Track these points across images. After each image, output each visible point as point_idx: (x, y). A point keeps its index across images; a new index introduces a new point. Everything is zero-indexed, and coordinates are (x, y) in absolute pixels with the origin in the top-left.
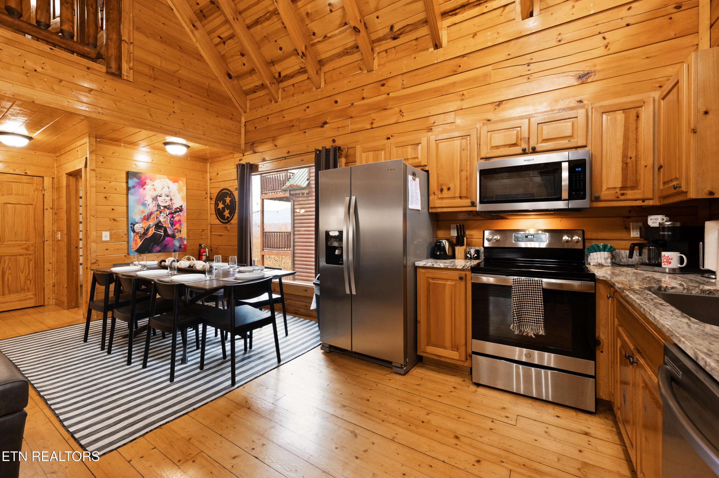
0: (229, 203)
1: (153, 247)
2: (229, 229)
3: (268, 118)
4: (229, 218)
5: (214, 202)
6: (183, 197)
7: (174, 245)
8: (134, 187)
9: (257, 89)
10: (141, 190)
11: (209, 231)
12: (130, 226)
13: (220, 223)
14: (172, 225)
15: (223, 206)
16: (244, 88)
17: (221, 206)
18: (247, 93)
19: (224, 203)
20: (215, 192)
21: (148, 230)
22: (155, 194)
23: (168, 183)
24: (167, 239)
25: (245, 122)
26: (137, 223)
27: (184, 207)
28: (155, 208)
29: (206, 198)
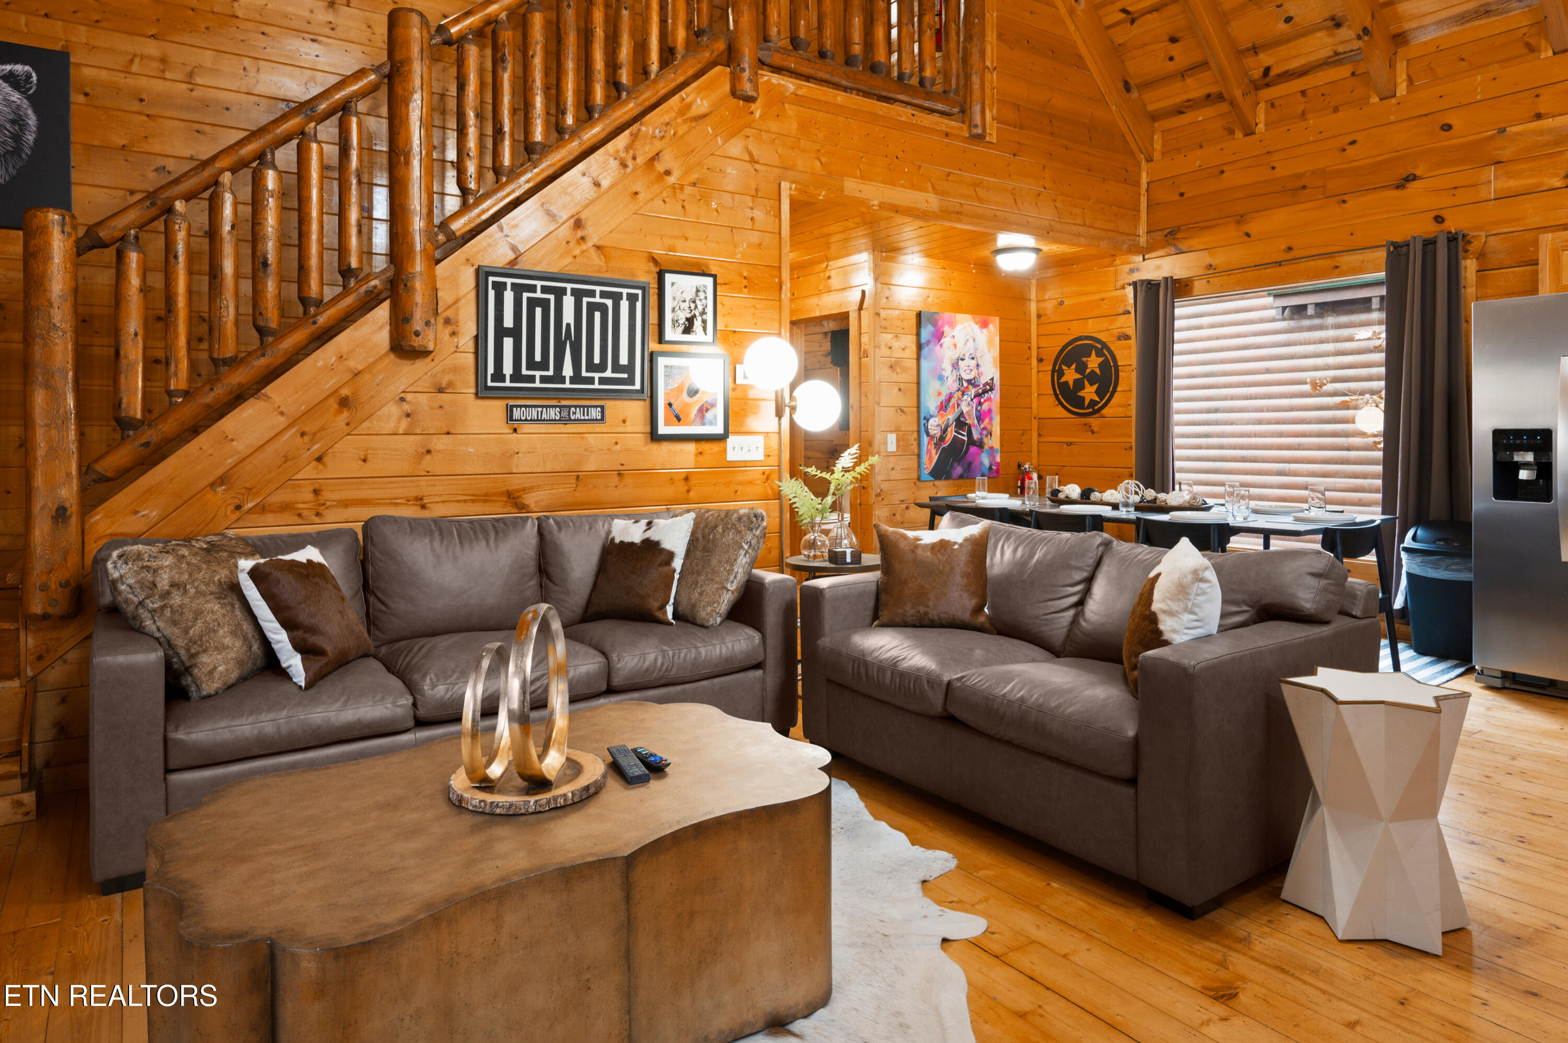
0: (1097, 371)
1: (952, 466)
2: (1095, 429)
3: (1222, 172)
4: (1098, 403)
5: (1050, 368)
6: (994, 359)
7: (981, 463)
8: (928, 343)
9: (1187, 107)
10: (938, 347)
11: (1035, 435)
12: (923, 422)
13: (1070, 415)
14: (978, 421)
15: (1078, 376)
16: (1150, 108)
17: (1070, 375)
18: (1154, 117)
19: (1081, 368)
20: (1054, 346)
21: (944, 431)
22: (955, 355)
23: (973, 331)
24: (973, 449)
25: (1148, 183)
26: (932, 416)
27: (997, 382)
28: (956, 386)
29: (1028, 359)
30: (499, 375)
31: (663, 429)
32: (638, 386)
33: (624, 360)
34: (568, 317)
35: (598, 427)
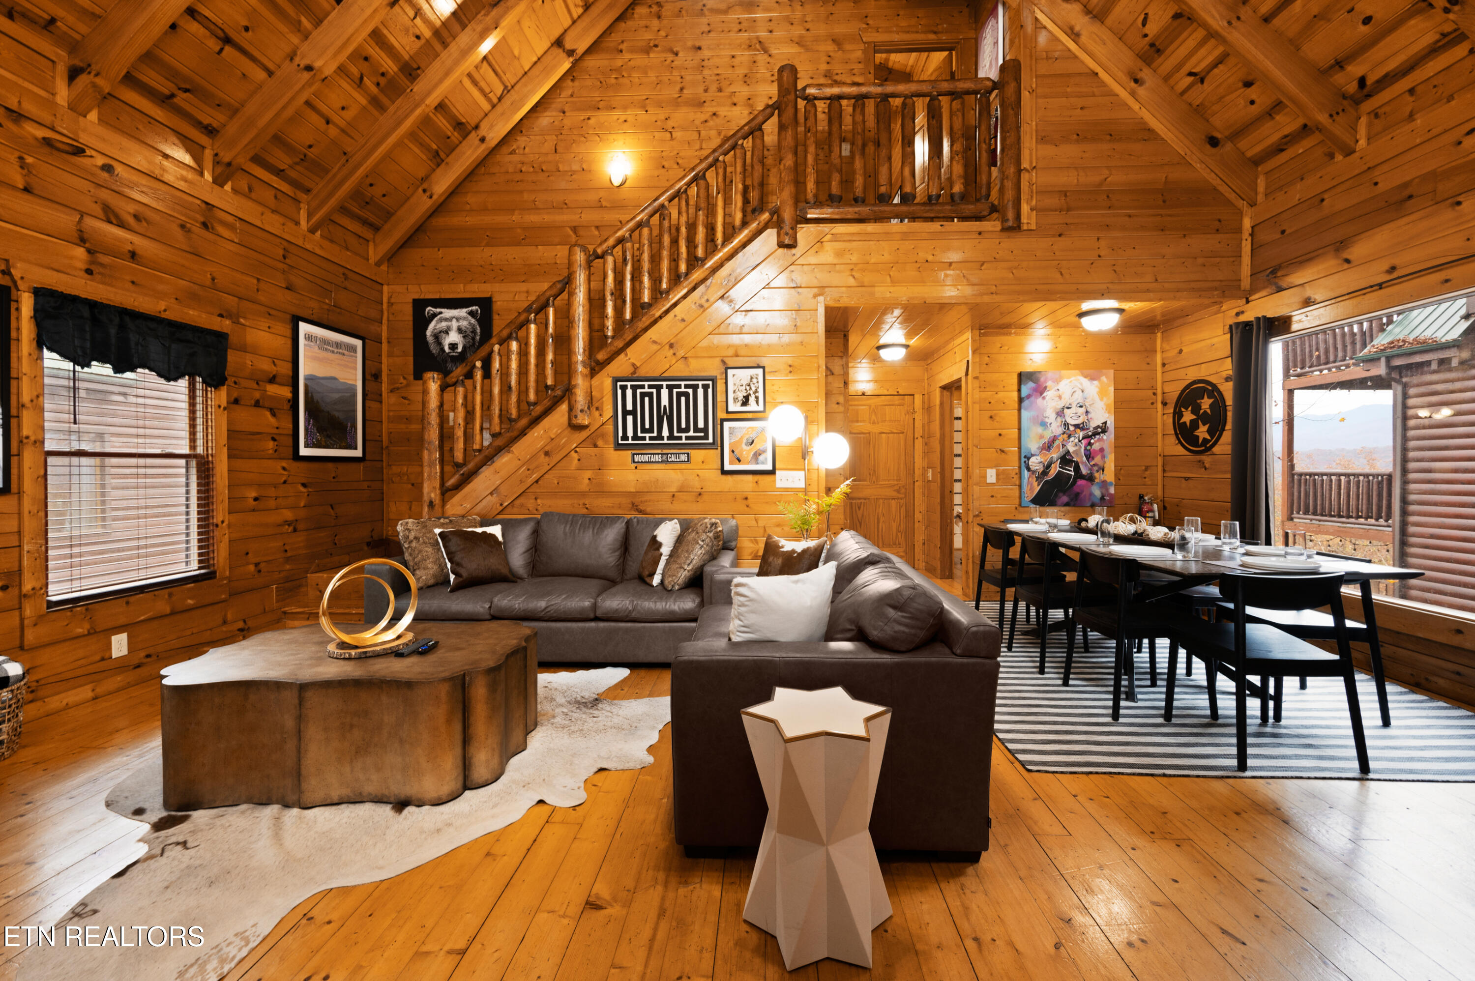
0: (1209, 411)
1: (1056, 495)
2: (1207, 466)
3: (1323, 200)
4: (1209, 441)
5: (1172, 411)
6: (1107, 406)
7: (1091, 494)
8: (1029, 397)
9: (1286, 144)
10: (1040, 400)
11: (1160, 468)
12: (1023, 460)
13: (1188, 453)
14: (1088, 459)
15: (1194, 417)
16: (1249, 154)
17: (1188, 417)
18: (1257, 161)
19: (1196, 410)
20: (1174, 390)
21: (1048, 466)
22: (1060, 405)
23: (1081, 384)
24: (1081, 482)
25: (1252, 227)
26: (1033, 455)
27: (1111, 425)
28: (1060, 430)
29: (1152, 403)
30: (625, 437)
31: (727, 467)
32: (711, 440)
33: (701, 425)
34: (665, 401)
35: (683, 466)
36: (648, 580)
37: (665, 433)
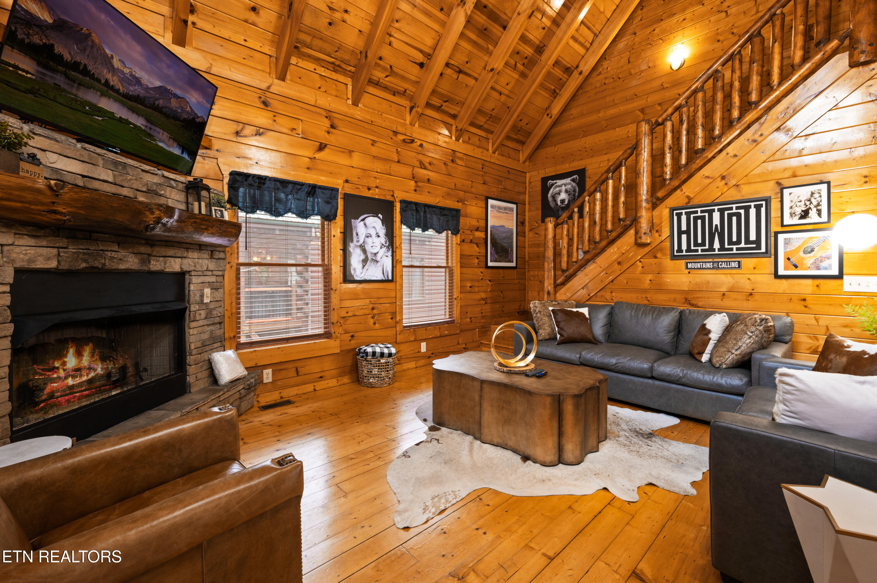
30: (680, 250)
32: (763, 250)
33: (753, 237)
34: (716, 220)
36: (697, 357)
37: (717, 245)
